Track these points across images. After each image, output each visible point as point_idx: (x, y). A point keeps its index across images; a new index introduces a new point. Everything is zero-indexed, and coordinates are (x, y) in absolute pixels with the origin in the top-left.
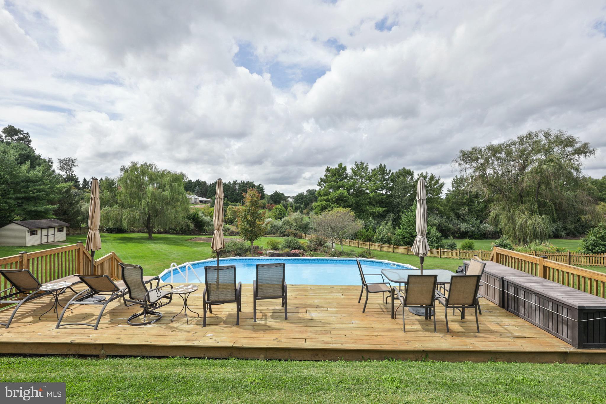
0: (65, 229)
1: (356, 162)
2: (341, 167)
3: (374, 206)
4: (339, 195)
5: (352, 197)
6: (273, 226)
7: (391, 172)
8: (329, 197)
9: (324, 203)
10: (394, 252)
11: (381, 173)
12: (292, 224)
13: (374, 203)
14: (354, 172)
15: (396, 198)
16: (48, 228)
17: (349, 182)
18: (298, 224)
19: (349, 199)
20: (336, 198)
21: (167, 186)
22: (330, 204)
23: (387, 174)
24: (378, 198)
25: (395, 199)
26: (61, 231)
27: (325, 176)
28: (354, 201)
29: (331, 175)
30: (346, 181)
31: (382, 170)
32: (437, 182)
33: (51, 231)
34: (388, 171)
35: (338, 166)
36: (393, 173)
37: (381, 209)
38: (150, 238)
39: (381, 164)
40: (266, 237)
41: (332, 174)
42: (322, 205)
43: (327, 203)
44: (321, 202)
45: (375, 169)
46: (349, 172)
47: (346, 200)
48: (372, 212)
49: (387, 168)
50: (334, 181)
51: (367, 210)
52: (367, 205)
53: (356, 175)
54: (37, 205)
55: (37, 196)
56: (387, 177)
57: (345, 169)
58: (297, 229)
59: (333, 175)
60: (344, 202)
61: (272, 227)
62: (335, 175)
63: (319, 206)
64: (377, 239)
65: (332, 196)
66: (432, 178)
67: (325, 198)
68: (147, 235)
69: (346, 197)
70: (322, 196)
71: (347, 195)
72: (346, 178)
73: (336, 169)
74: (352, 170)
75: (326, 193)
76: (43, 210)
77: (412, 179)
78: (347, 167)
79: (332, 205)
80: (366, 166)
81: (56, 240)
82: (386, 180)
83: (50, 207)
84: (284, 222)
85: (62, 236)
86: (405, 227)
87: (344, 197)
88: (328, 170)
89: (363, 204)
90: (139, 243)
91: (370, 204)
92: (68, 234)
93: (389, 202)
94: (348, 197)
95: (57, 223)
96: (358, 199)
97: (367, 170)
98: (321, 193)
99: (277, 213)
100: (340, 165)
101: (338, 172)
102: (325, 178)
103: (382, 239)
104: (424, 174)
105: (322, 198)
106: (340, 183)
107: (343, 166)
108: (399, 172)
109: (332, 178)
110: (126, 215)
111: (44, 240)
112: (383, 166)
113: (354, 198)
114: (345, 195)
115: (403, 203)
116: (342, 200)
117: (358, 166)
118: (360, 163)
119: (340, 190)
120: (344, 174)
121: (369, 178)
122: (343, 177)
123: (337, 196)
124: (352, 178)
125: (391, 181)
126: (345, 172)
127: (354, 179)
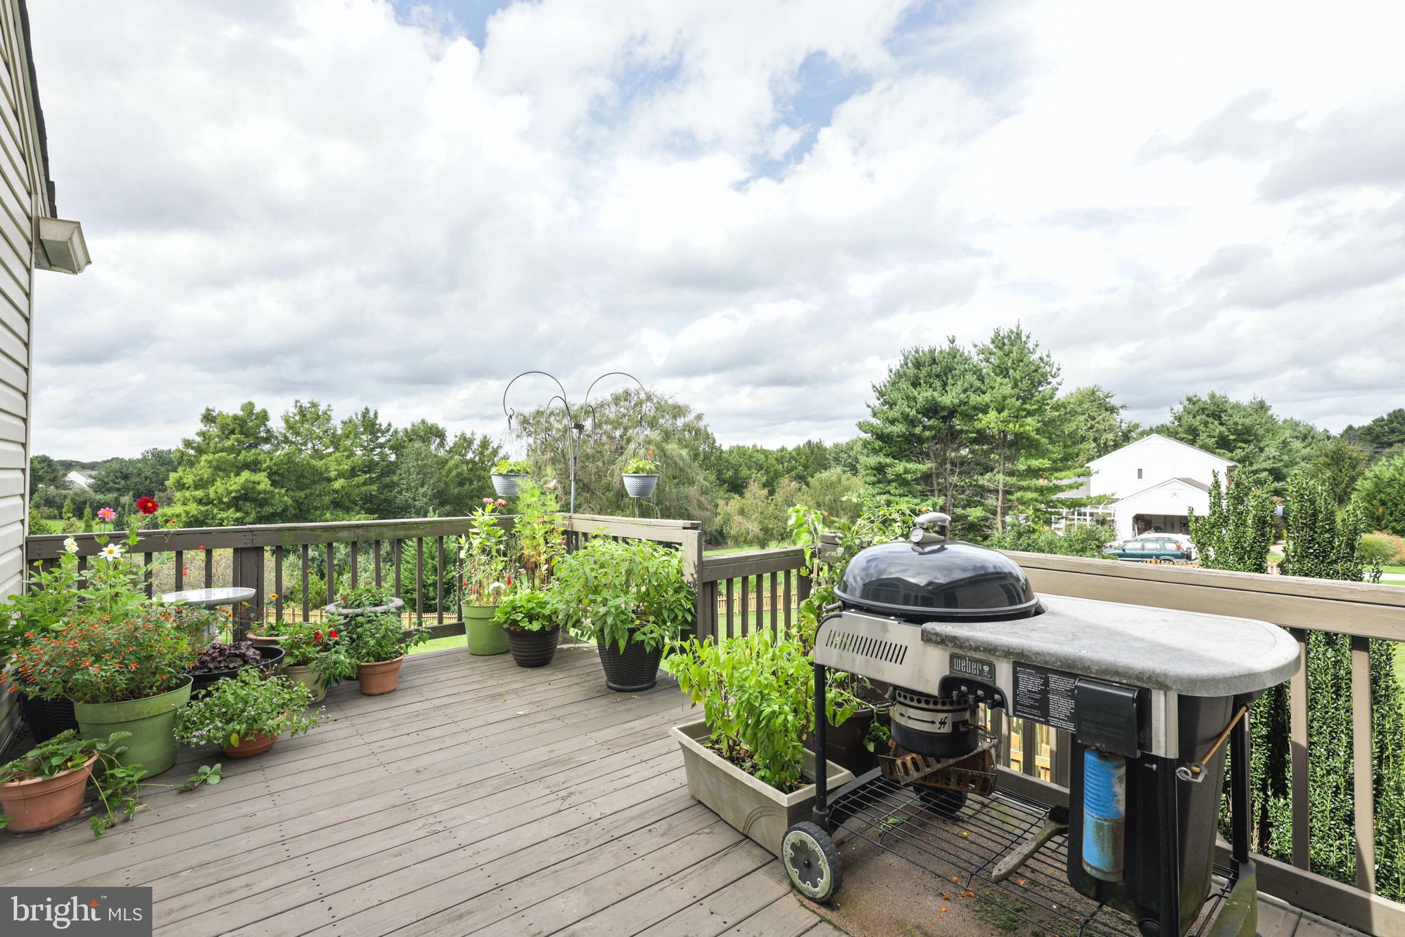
1: (297, 401)
2: (251, 413)
3: (347, 510)
4: (244, 487)
5: (283, 491)
7: (392, 430)
8: (211, 491)
9: (193, 508)
11: (365, 429)
13: (347, 503)
14: (291, 425)
15: (402, 490)
17: (276, 450)
19: (273, 496)
20: (233, 495)
22: (215, 511)
23: (383, 433)
25: (400, 493)
27: (201, 433)
28: (290, 502)
29: (220, 433)
30: (267, 447)
31: (370, 425)
32: (495, 452)
34: (384, 426)
35: (243, 410)
36: (396, 432)
39: (366, 410)
41: (223, 428)
42: (187, 513)
43: (203, 508)
44: (184, 504)
45: (351, 421)
46: (276, 425)
47: (266, 500)
49: (382, 421)
50: (231, 450)
52: (328, 509)
53: (297, 434)
56: (382, 440)
57: (264, 417)
59: (227, 432)
60: (261, 506)
62: (233, 432)
63: (178, 516)
65: (219, 491)
66: (485, 444)
67: (199, 493)
69: (265, 492)
70: (188, 488)
71: (269, 488)
72: (266, 440)
73: (235, 418)
74: (286, 419)
75: (201, 480)
77: (442, 444)
78: (270, 414)
79: (223, 515)
80: (324, 413)
82: (382, 446)
86: (410, 566)
87: (259, 493)
88: (208, 418)
89: (316, 508)
91: (336, 505)
93: (386, 500)
94: (272, 492)
96: (302, 494)
97: (327, 420)
98: (185, 481)
100: (249, 407)
101: (241, 427)
102: (199, 439)
104: (468, 435)
105: (187, 494)
106: (246, 456)
107: (257, 409)
108: (413, 430)
109: (221, 439)
112: (372, 415)
113: (291, 493)
114: (261, 487)
115: (416, 503)
116: (254, 500)
117: (302, 412)
118: (309, 405)
119: (246, 475)
120: (262, 429)
121: (335, 442)
122: (257, 438)
123: (236, 491)
124: (286, 440)
125: (391, 448)
126: (265, 425)
127: (292, 442)
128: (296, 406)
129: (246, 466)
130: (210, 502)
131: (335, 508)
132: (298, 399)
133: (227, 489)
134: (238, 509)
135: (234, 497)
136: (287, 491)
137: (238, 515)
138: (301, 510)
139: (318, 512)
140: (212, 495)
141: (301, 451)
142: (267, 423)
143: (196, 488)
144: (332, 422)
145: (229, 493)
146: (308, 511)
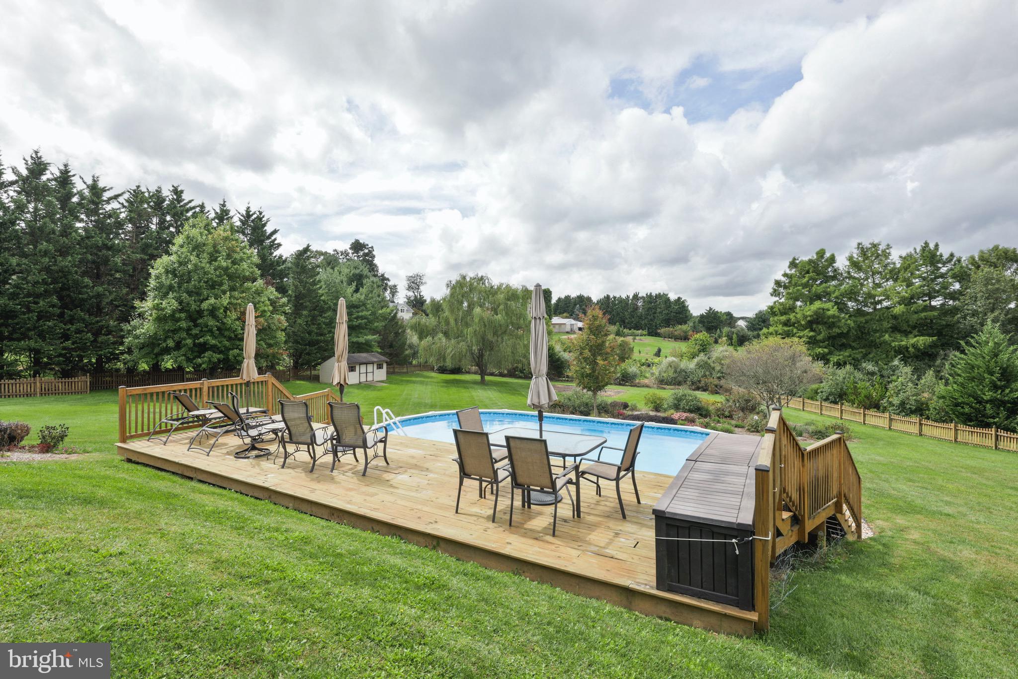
0: (385, 366)
1: (859, 244)
2: (822, 257)
3: (906, 333)
4: (816, 313)
5: (846, 316)
6: (678, 370)
7: (955, 259)
8: (793, 317)
9: (781, 328)
10: (921, 435)
11: (925, 262)
12: (713, 369)
13: (905, 328)
14: (855, 264)
15: (967, 315)
16: (366, 364)
17: (842, 285)
19: (840, 321)
20: (809, 318)
21: (502, 307)
22: (795, 331)
23: (945, 263)
24: (916, 316)
25: (965, 317)
26: (380, 368)
27: (787, 275)
28: (852, 325)
29: (799, 273)
30: (833, 283)
31: (931, 257)
33: (370, 368)
34: (946, 256)
35: (816, 255)
36: (960, 261)
37: (922, 341)
38: (483, 382)
39: (926, 244)
40: (665, 389)
41: (802, 271)
43: (786, 329)
45: (910, 256)
46: (842, 263)
47: (833, 323)
48: (900, 346)
49: (944, 251)
50: (806, 285)
51: (885, 342)
52: (886, 332)
53: (859, 270)
54: (360, 335)
55: (360, 324)
56: (944, 270)
57: (832, 259)
59: (805, 272)
61: (675, 372)
62: (808, 272)
64: (891, 403)
65: (799, 316)
67: (785, 318)
68: (478, 377)
69: (833, 317)
70: (777, 315)
71: (837, 313)
72: (834, 278)
73: (810, 261)
74: (850, 259)
75: (786, 308)
76: (364, 342)
78: (837, 256)
79: (800, 333)
80: (884, 251)
81: (375, 380)
82: (942, 276)
83: (370, 337)
84: (698, 364)
85: (381, 374)
86: (961, 379)
87: (829, 317)
88: (793, 264)
89: (876, 331)
90: (465, 388)
91: (895, 329)
92: (388, 373)
93: (947, 325)
94: (838, 317)
95: (377, 358)
96: (863, 319)
97: (887, 257)
98: (776, 310)
99: (697, 347)
100: (821, 254)
101: (814, 267)
102: (783, 279)
103: (903, 404)
105: (777, 319)
106: (818, 288)
107: (828, 255)
109: (799, 278)
110: (450, 349)
111: (363, 379)
112: (932, 246)
113: (853, 318)
114: (831, 313)
116: (825, 323)
117: (863, 251)
118: (870, 246)
119: (817, 305)
120: (830, 270)
121: (894, 275)
122: (827, 277)
123: (810, 316)
124: (850, 277)
125: (954, 277)
126: (833, 267)
127: (854, 278)
128: (858, 248)
129: (818, 297)
130: (793, 325)
131: (893, 332)
132: (860, 242)
133: (803, 314)
134: (812, 330)
135: (809, 321)
136: (849, 316)
137: (812, 334)
138: (862, 333)
139: (878, 334)
140: (793, 319)
141: (862, 285)
142: (834, 265)
143: (782, 314)
144: (891, 257)
145: (805, 317)
146: (869, 333)
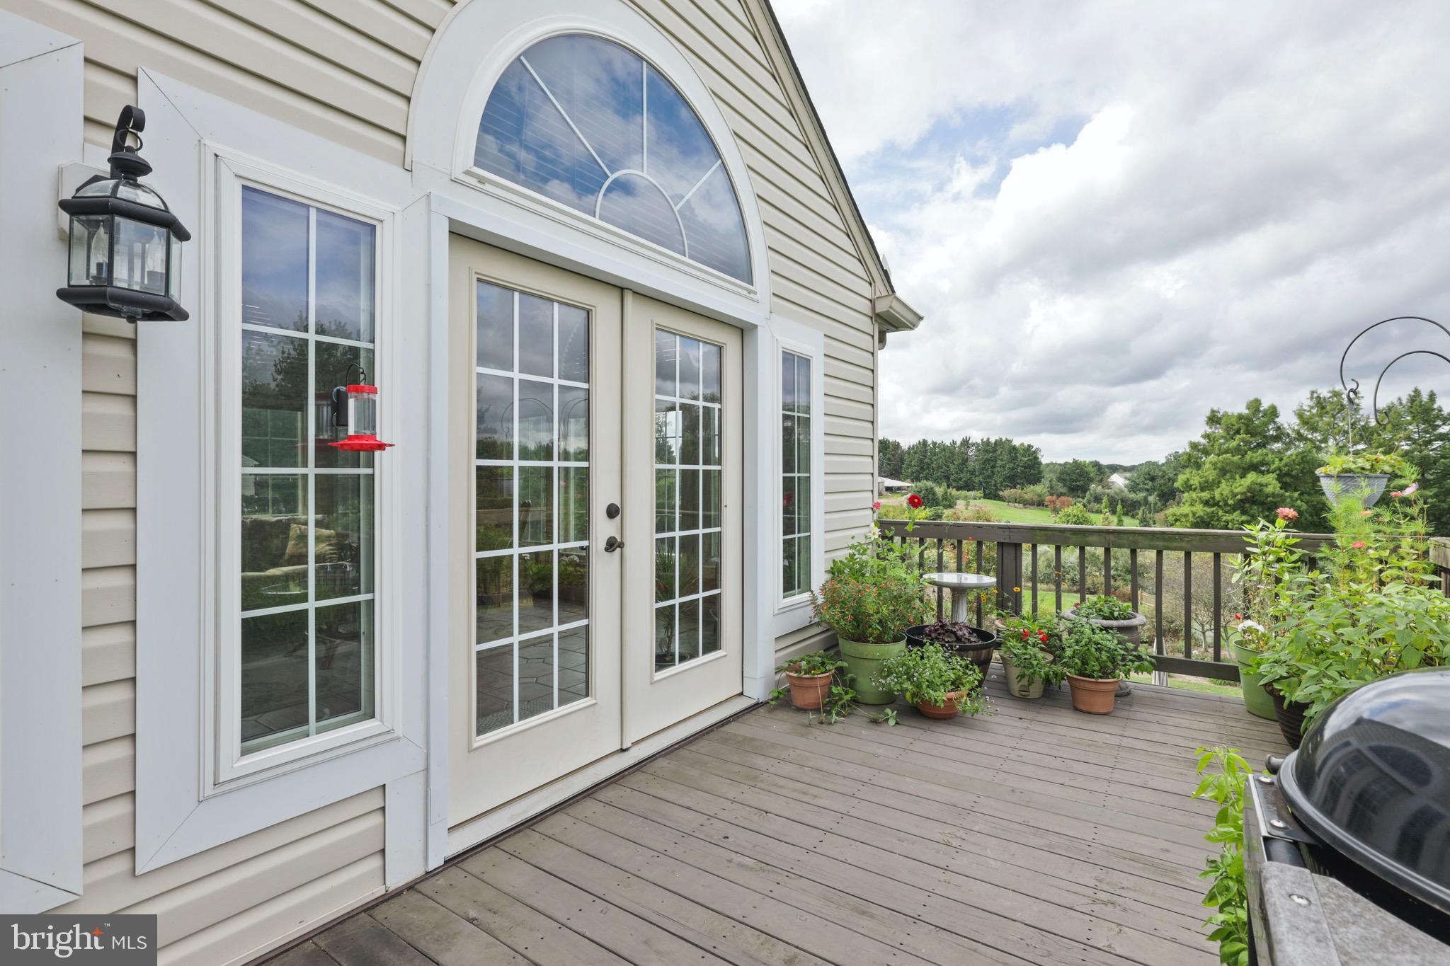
1: (1313, 392)
2: (1257, 410)
4: (1250, 489)
5: (1296, 494)
8: (1217, 493)
9: (1200, 509)
11: (1414, 417)
14: (1306, 420)
17: (1287, 450)
18: (1121, 563)
19: (1284, 499)
20: (1239, 497)
22: (1220, 513)
23: (1446, 420)
27: (1206, 436)
28: (1305, 506)
29: (1224, 434)
30: (1277, 446)
31: (1422, 409)
35: (1248, 408)
39: (1416, 392)
41: (1228, 429)
42: (1194, 514)
43: (1209, 510)
44: (1192, 505)
45: (1390, 409)
46: (1287, 420)
47: (1275, 503)
49: (1444, 405)
50: (1237, 450)
53: (1314, 429)
56: (1444, 429)
57: (1273, 412)
58: (1119, 576)
59: (1232, 432)
62: (1238, 432)
63: (1186, 516)
65: (1225, 493)
67: (1205, 495)
69: (1273, 495)
70: (1195, 489)
71: (1278, 491)
72: (1276, 439)
73: (1240, 417)
74: (1300, 415)
75: (1206, 482)
78: (1279, 409)
79: (1228, 517)
82: (1440, 438)
87: (1267, 496)
88: (1214, 419)
94: (1282, 495)
97: (1355, 411)
98: (1192, 482)
100: (1255, 404)
101: (1247, 426)
102: (1203, 441)
105: (1194, 495)
106: (1255, 457)
107: (1265, 405)
109: (1227, 440)
112: (1425, 396)
113: (1306, 497)
114: (1269, 489)
116: (1263, 504)
117: (1320, 403)
118: (1329, 395)
119: (1252, 477)
120: (1270, 427)
121: (1367, 435)
122: (1265, 437)
123: (1242, 494)
124: (1301, 437)
126: (1275, 423)
127: (1306, 439)
128: (1312, 398)
129: (1254, 467)
130: (1217, 504)
132: (1314, 389)
133: (1232, 491)
134: (1244, 512)
135: (1241, 500)
137: (1245, 518)
140: (1217, 497)
141: (1320, 448)
142: (1277, 420)
143: (1203, 489)
144: (1361, 412)
145: (1235, 495)
